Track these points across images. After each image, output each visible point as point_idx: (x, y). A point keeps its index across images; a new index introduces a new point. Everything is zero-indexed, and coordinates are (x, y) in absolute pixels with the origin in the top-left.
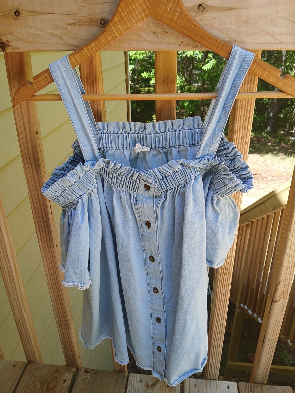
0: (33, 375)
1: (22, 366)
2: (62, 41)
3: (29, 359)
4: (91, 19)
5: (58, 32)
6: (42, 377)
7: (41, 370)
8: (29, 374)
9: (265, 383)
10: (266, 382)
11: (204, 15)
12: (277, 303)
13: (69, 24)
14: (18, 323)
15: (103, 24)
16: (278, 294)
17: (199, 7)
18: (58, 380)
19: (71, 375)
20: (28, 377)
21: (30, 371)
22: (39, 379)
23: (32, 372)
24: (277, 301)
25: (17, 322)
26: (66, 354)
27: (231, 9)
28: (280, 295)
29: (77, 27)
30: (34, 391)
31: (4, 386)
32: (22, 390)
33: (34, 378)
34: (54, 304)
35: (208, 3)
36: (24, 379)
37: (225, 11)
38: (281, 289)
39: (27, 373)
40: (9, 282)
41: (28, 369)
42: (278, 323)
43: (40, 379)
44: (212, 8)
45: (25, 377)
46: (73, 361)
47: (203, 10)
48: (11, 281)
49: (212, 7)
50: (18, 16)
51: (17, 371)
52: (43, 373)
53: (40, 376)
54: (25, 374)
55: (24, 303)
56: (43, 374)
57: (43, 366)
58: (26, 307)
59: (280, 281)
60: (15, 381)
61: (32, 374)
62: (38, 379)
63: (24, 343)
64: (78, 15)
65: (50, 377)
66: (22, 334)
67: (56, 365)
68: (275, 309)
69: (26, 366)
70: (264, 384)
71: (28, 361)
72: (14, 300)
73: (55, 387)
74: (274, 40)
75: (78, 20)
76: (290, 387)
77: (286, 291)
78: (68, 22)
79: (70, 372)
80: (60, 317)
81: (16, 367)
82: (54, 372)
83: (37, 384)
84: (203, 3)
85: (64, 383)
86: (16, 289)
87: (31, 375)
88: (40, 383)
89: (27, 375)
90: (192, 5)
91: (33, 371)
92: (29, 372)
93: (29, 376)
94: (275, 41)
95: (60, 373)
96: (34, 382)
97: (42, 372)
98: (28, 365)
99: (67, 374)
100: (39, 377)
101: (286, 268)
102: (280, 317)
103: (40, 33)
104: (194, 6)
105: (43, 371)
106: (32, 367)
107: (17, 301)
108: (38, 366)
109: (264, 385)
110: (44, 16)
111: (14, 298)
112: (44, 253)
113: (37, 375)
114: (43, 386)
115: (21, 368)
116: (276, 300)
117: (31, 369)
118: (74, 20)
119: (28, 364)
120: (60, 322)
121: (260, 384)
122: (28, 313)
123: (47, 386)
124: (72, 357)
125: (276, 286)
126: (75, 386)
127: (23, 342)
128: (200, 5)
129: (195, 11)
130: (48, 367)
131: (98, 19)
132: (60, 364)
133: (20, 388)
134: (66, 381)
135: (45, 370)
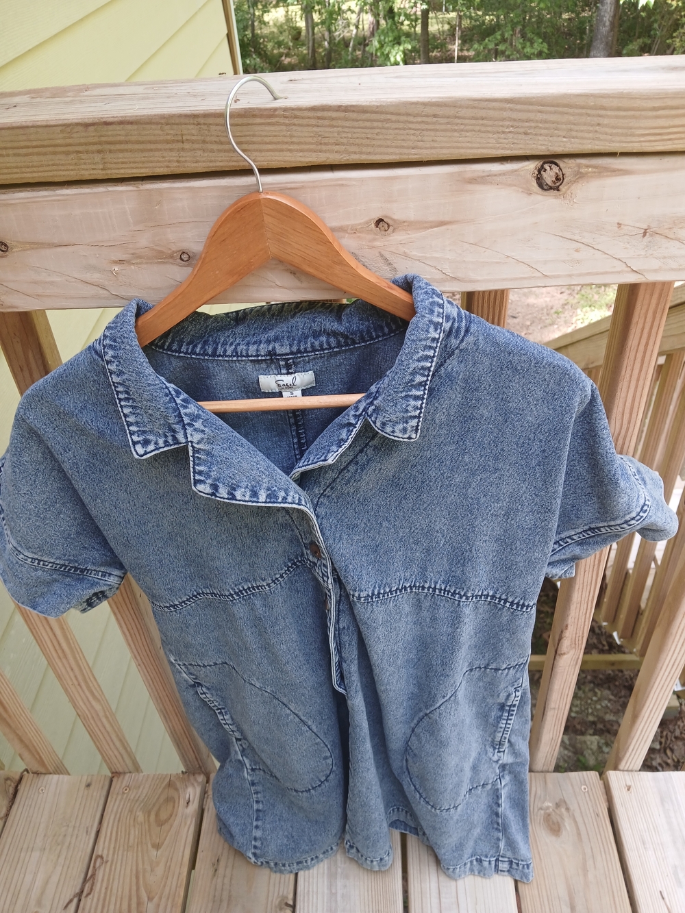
0: (126, 799)
1: (104, 784)
2: (105, 292)
3: (114, 770)
4: (161, 252)
5: (95, 277)
6: (144, 799)
7: (139, 787)
8: (119, 797)
9: (550, 770)
10: (552, 768)
11: (391, 238)
12: (565, 656)
13: (115, 262)
14: (85, 718)
15: (185, 259)
16: (566, 643)
17: (378, 224)
18: (174, 802)
19: (198, 790)
20: (117, 802)
21: (121, 792)
22: (140, 804)
23: (123, 793)
24: (564, 654)
25: (82, 717)
26: (183, 756)
27: (442, 224)
28: (569, 644)
29: (133, 267)
30: (134, 826)
31: (78, 824)
32: (113, 827)
33: (129, 804)
34: (150, 685)
35: (395, 217)
36: (111, 806)
37: (431, 227)
38: (570, 636)
39: (115, 797)
40: (57, 660)
41: (115, 789)
42: (569, 685)
43: (142, 804)
44: (405, 224)
45: (112, 804)
46: (198, 766)
47: (386, 229)
48: (60, 658)
49: (404, 222)
50: (7, 251)
51: (95, 794)
52: (145, 792)
53: (141, 799)
54: (112, 797)
55: (91, 685)
56: (144, 795)
57: (142, 779)
58: (95, 692)
59: (567, 626)
60: (97, 811)
61: (125, 796)
62: (138, 804)
63: (101, 746)
64: (131, 246)
65: (158, 798)
66: (95, 735)
67: (167, 775)
68: (561, 665)
69: (111, 781)
70: (548, 772)
71: (113, 773)
72: (71, 686)
73: (171, 816)
74: (533, 273)
75: (133, 254)
76: (594, 772)
77: (580, 638)
78: (113, 258)
79: (196, 784)
80: (163, 705)
81: (92, 787)
82: (164, 788)
83: (138, 813)
84: (386, 217)
85: (187, 806)
86: (72, 670)
87: (122, 798)
88: (143, 812)
89: (116, 800)
90: (363, 221)
91: (126, 790)
92: (118, 794)
93: (121, 801)
94: (534, 275)
95: (177, 789)
96: (131, 811)
97: (142, 791)
98: (115, 780)
99: (190, 790)
100: (138, 800)
101: (579, 605)
102: (571, 675)
103: (58, 279)
104: (368, 223)
105: (144, 788)
106: (122, 783)
107: (78, 687)
108: (133, 780)
109: (548, 774)
110: (59, 250)
111: (70, 683)
112: (119, 611)
113: (134, 797)
114: (149, 816)
115: (102, 788)
116: (562, 652)
117: (120, 787)
118: (124, 256)
119: (113, 777)
120: (164, 712)
121: (542, 772)
122: (101, 699)
123: (157, 815)
124: (195, 760)
125: (562, 632)
126: (208, 810)
127: (99, 746)
128: (380, 221)
129: (371, 230)
130: (153, 779)
131: (174, 252)
132: (174, 773)
133: (108, 823)
134: (190, 804)
135: (147, 786)
